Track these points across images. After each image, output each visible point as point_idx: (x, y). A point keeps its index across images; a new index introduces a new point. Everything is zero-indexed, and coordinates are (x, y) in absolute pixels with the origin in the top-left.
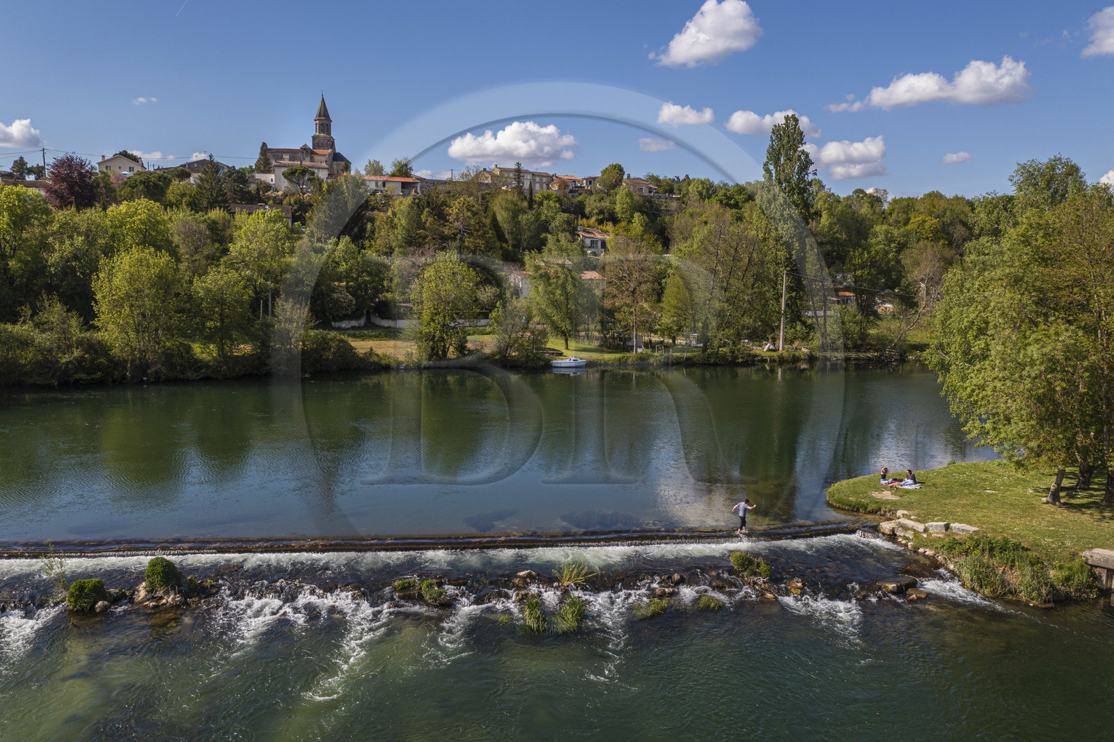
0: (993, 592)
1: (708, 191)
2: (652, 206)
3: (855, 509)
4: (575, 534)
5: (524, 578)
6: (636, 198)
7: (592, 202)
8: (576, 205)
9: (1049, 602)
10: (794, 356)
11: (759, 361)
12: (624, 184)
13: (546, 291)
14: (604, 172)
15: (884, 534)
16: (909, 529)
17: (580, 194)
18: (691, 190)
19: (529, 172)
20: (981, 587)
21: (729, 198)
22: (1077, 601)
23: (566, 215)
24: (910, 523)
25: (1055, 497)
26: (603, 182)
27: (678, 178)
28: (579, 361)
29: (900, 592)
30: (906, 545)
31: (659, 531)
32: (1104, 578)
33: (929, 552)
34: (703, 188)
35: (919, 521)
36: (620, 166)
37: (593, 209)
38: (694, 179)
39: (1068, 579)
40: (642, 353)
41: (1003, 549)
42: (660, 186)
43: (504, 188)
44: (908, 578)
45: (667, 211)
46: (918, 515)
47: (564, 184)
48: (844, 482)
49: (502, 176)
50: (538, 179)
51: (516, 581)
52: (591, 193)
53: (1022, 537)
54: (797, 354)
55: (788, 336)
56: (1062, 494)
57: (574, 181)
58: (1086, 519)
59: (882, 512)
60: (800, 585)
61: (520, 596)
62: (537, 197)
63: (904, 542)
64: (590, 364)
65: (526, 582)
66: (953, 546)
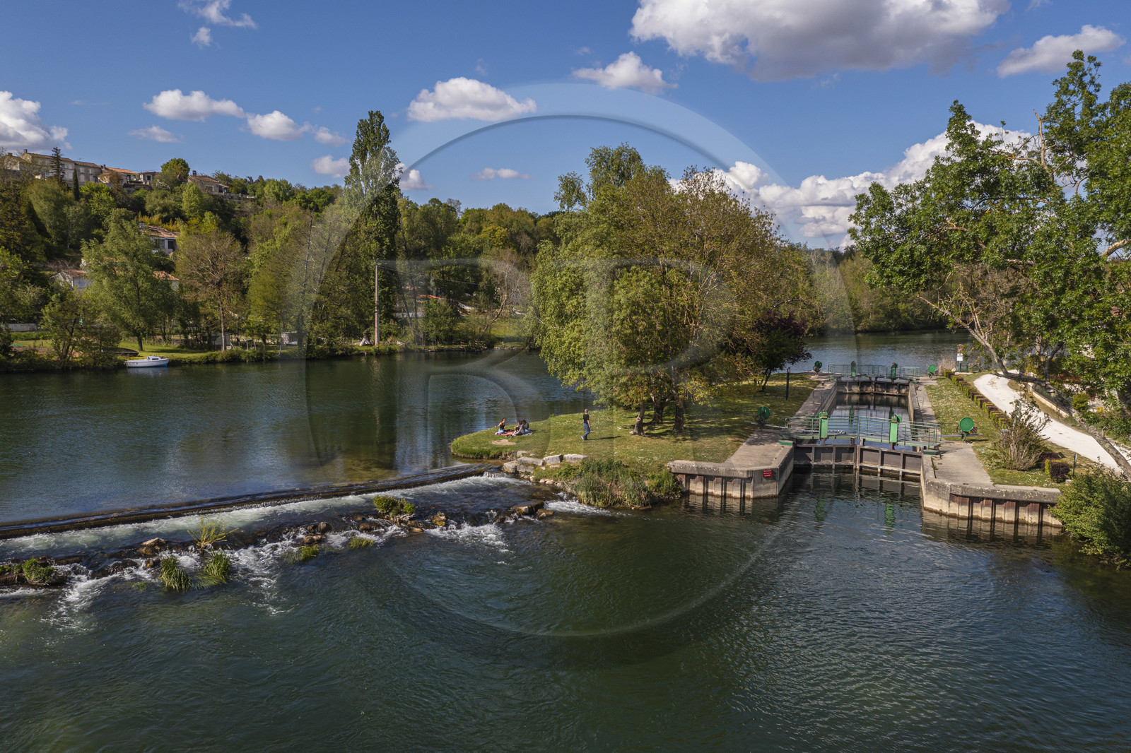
0: (605, 503)
1: (285, 193)
2: (224, 206)
3: (478, 456)
4: (201, 502)
5: (151, 546)
6: (206, 196)
7: (153, 198)
8: (134, 201)
9: (648, 505)
10: (390, 349)
11: (356, 355)
12: (189, 181)
13: (112, 286)
14: (165, 167)
15: (507, 473)
16: (529, 465)
17: (138, 190)
18: (266, 191)
19: (70, 161)
20: (595, 501)
21: (308, 201)
22: (666, 502)
23: (123, 210)
24: (530, 460)
25: (640, 430)
26: (163, 177)
27: (251, 178)
28: (160, 359)
29: (532, 512)
30: (529, 479)
31: (294, 491)
32: (684, 483)
33: (549, 481)
34: (280, 189)
35: (537, 457)
36: (184, 162)
37: (155, 206)
38: (269, 180)
39: (659, 485)
40: (231, 350)
41: (608, 469)
42: (232, 186)
43: (38, 177)
44: (534, 503)
45: (242, 212)
46: (536, 452)
47: (116, 177)
48: (465, 437)
49: (34, 163)
50: (82, 170)
51: (143, 550)
52: (151, 189)
53: (621, 458)
54: (392, 347)
55: (383, 330)
56: (645, 428)
57: (129, 175)
58: (665, 442)
59: (503, 456)
60: (443, 518)
61: (151, 562)
62: (84, 189)
63: (526, 477)
64: (173, 364)
65: (153, 550)
66: (568, 472)
